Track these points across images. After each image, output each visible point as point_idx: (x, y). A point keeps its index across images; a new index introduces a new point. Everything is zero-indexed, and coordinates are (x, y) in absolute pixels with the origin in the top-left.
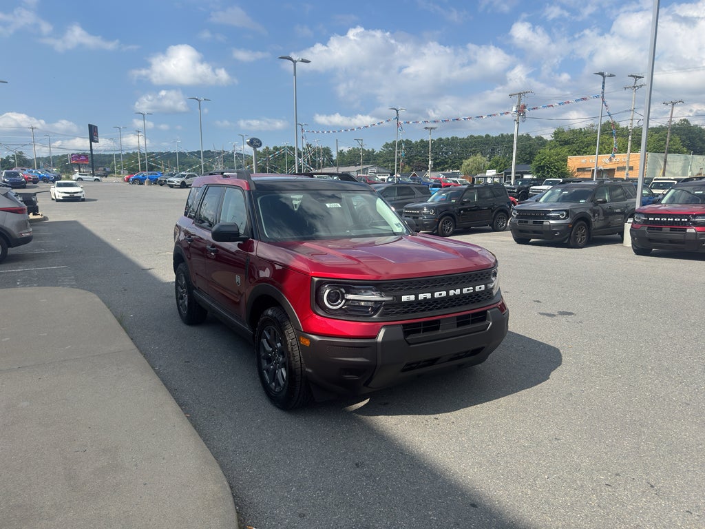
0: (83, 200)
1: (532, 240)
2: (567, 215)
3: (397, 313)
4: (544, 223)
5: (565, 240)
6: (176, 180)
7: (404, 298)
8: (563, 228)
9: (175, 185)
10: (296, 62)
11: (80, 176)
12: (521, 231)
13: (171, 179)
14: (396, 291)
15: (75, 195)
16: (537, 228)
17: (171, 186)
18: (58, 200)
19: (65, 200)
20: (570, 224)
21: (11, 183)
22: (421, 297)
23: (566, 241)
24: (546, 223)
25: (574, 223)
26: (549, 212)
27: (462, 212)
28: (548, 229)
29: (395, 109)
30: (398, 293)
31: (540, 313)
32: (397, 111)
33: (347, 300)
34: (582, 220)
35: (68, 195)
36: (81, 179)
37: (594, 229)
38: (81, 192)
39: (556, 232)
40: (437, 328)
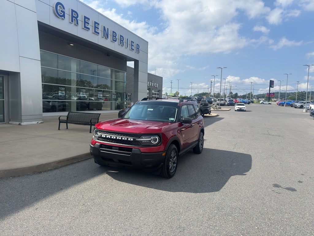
0: (245, 111)
3: (101, 140)
6: (298, 105)
9: (297, 107)
11: (263, 102)
13: (296, 104)
15: (242, 109)
17: (296, 107)
18: (235, 111)
19: (238, 110)
21: (230, 104)
35: (239, 109)
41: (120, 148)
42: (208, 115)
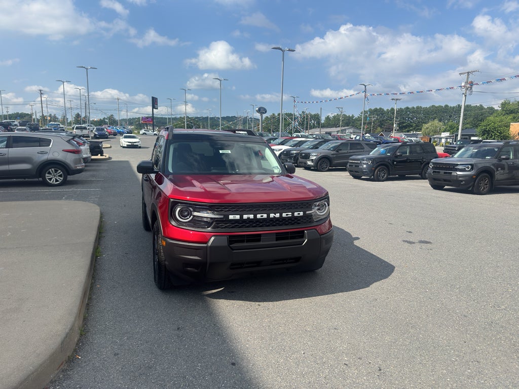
0: (140, 147)
1: (446, 187)
2: (472, 168)
3: (226, 227)
4: (453, 174)
5: (469, 187)
7: (231, 217)
8: (468, 178)
10: (284, 51)
11: (145, 132)
12: (435, 179)
14: (226, 211)
15: (135, 144)
16: (447, 177)
18: (124, 147)
19: (128, 147)
20: (474, 175)
22: (245, 217)
23: (470, 189)
24: (454, 173)
25: (478, 175)
26: (458, 165)
27: (395, 163)
28: (455, 179)
29: (364, 85)
30: (226, 213)
31: (404, 241)
32: (365, 86)
33: (194, 216)
34: (486, 173)
35: (130, 144)
36: (145, 133)
37: (497, 180)
38: (138, 142)
39: (462, 181)
40: (259, 240)
41: (280, 237)
42: (99, 157)
